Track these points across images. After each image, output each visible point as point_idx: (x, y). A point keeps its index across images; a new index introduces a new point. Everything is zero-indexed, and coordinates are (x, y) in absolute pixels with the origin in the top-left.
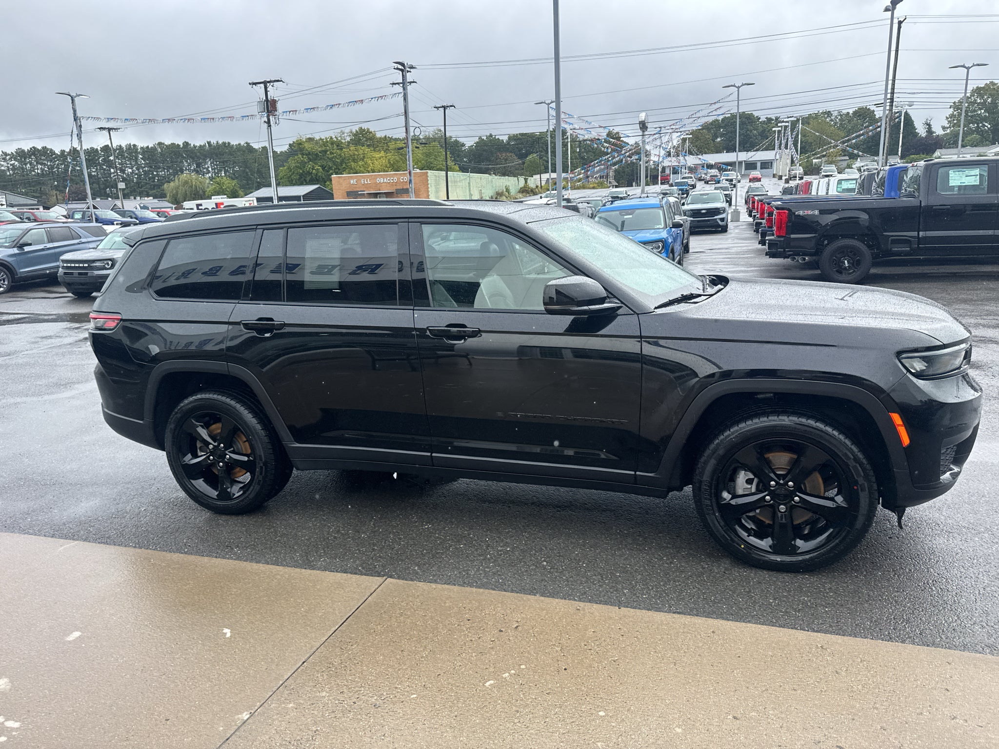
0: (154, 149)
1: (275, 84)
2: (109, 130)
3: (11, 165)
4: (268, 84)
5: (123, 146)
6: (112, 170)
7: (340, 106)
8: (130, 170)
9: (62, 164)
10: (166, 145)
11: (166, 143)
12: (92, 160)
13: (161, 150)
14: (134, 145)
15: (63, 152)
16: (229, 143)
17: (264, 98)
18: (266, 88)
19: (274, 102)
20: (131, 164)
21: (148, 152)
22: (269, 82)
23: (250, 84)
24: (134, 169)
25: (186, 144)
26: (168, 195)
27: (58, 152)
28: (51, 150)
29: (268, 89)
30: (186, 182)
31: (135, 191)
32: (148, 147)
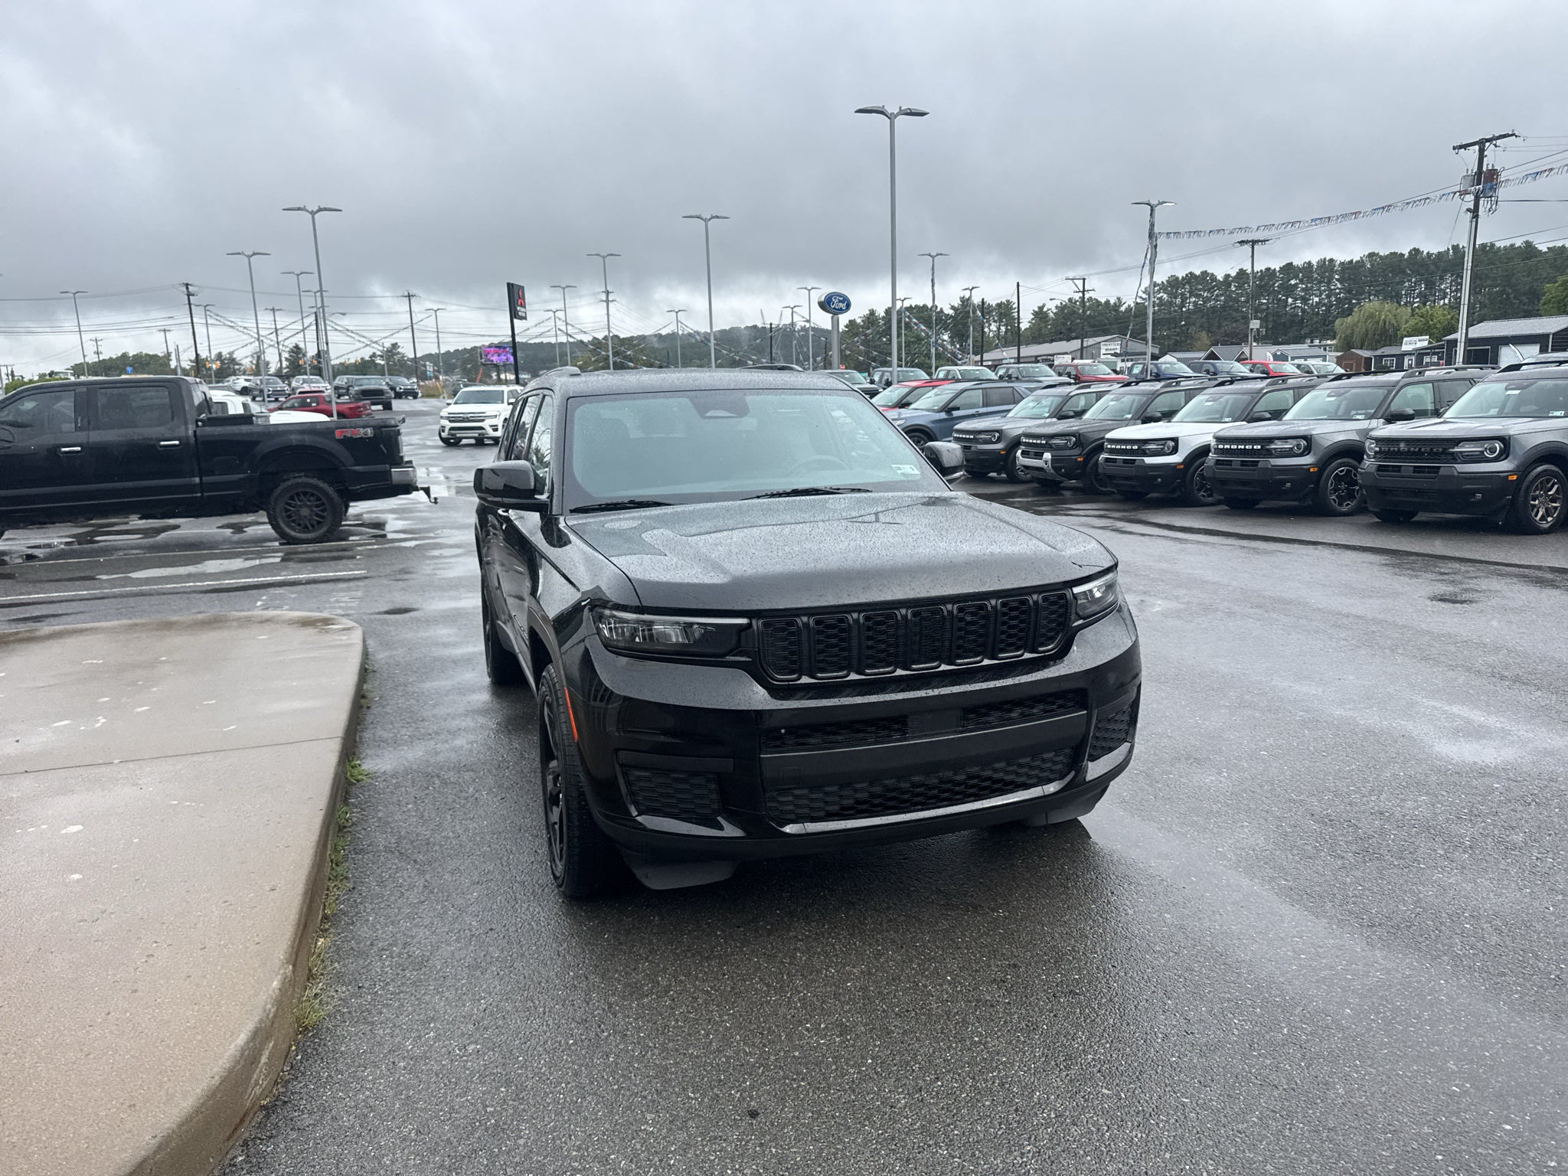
0: (1360, 264)
1: (1499, 142)
2: (1254, 242)
3: (1158, 299)
4: (1487, 144)
5: (1314, 263)
6: (1290, 300)
7: (1552, 173)
8: (1317, 299)
9: (1222, 295)
10: (1381, 257)
11: (1382, 254)
12: (1264, 286)
13: (1372, 265)
14: (1331, 260)
15: (1227, 276)
16: (1492, 245)
17: (1475, 170)
18: (1482, 151)
19: (1493, 174)
20: (1319, 289)
21: (1351, 270)
22: (1488, 140)
23: (1454, 148)
24: (1323, 296)
25: (1416, 252)
26: (1338, 337)
27: (1220, 278)
28: (1213, 275)
29: (1486, 153)
30: (1371, 316)
31: (1317, 330)
32: (1352, 261)
